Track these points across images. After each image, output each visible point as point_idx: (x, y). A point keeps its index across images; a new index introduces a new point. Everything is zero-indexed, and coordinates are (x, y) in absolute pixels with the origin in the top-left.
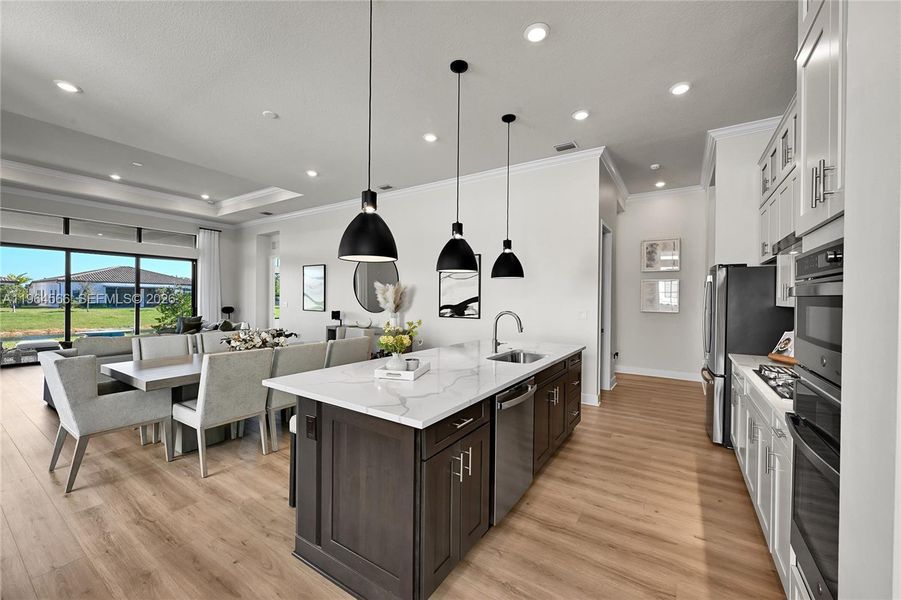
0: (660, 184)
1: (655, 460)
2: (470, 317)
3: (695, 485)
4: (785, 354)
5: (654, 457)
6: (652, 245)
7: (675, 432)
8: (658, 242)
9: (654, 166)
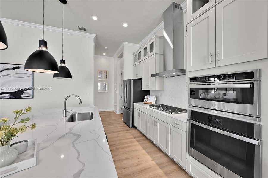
0: (104, 54)
1: (124, 139)
2: (25, 98)
3: (137, 143)
4: (148, 101)
5: (123, 138)
6: (101, 72)
7: (120, 127)
8: (102, 71)
9: (106, 48)
